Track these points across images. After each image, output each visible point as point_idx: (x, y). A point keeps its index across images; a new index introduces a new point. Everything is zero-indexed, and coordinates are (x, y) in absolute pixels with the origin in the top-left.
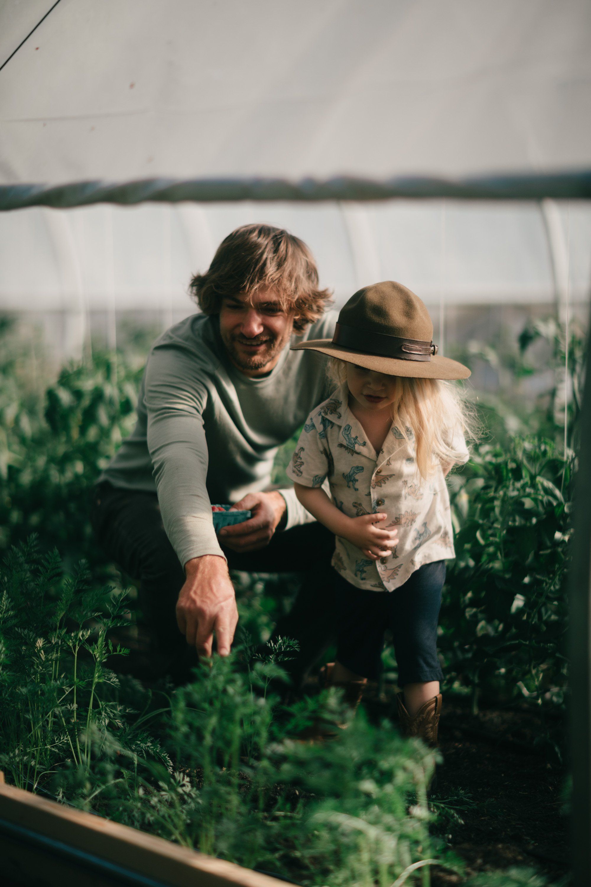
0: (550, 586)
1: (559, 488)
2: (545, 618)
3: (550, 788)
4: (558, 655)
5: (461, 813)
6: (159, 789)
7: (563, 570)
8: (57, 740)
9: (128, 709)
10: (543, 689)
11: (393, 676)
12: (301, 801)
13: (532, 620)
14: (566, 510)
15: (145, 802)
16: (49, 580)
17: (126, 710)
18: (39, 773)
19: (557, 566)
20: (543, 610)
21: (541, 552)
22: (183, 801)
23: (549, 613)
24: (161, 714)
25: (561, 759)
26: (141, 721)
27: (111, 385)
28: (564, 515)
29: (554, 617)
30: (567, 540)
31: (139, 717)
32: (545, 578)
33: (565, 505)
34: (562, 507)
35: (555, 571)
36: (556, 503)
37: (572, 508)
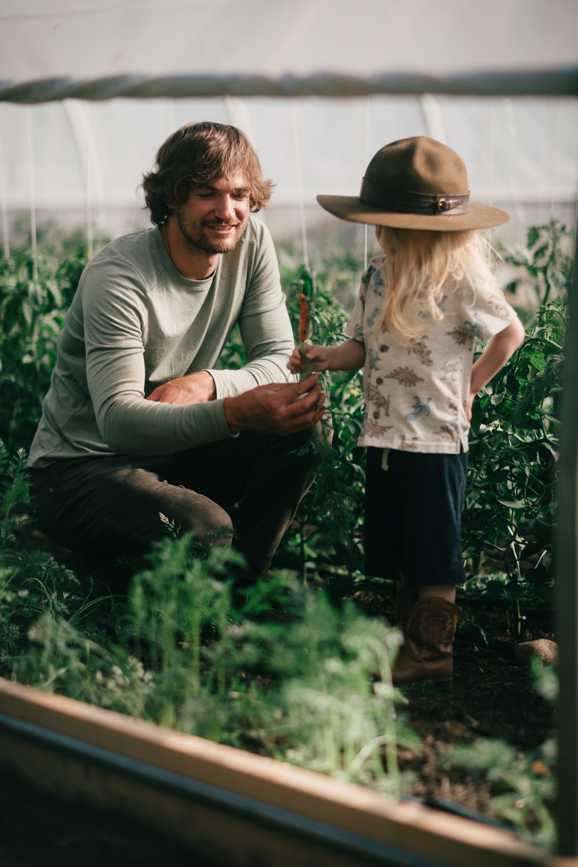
0: (477, 476)
2: (469, 507)
3: (481, 669)
4: (486, 542)
6: (114, 673)
7: (490, 460)
8: (6, 629)
9: (74, 596)
11: (311, 565)
14: (493, 402)
15: (103, 686)
19: (484, 456)
23: (473, 502)
25: (487, 642)
26: (83, 608)
27: (35, 283)
28: (489, 407)
29: (477, 506)
30: (491, 431)
31: (84, 603)
32: (472, 467)
33: (491, 397)
34: (487, 399)
35: (482, 461)
36: (481, 396)
37: (499, 400)
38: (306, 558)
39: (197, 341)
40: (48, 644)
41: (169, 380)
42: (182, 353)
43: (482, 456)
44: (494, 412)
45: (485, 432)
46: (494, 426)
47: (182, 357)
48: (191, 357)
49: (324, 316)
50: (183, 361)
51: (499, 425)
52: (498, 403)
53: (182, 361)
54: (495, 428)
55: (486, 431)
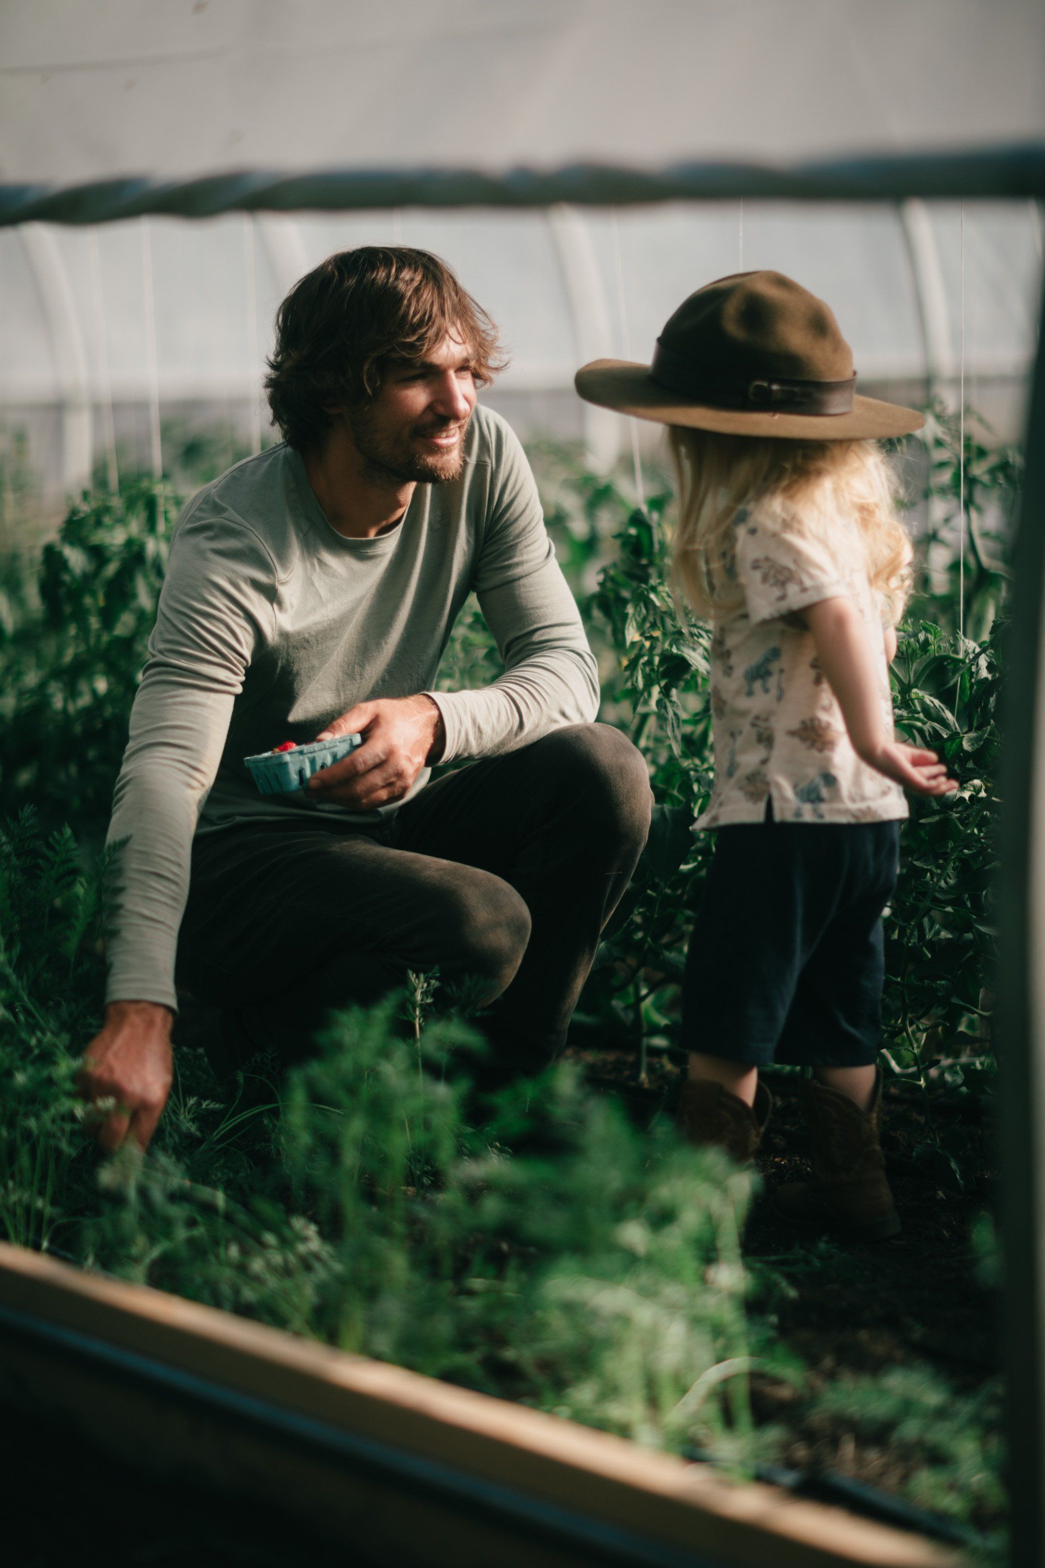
0: (939, 880)
1: (950, 705)
2: (929, 936)
3: (944, 1234)
4: (955, 1000)
5: (793, 1279)
6: (263, 1245)
7: (961, 852)
9: (205, 1101)
10: (926, 1061)
11: (660, 1042)
12: (513, 1263)
13: (909, 941)
14: (966, 746)
15: (241, 1268)
16: (57, 881)
17: (201, 1105)
18: (51, 1221)
19: (951, 844)
20: (926, 920)
21: (922, 821)
22: (308, 1268)
23: (937, 926)
24: (261, 1114)
25: (961, 1182)
26: (225, 1127)
27: (157, 538)
28: (961, 754)
29: (944, 934)
30: (967, 798)
31: (227, 1117)
32: (929, 865)
33: (963, 737)
34: (958, 740)
35: (947, 853)
36: (947, 734)
37: (977, 742)
38: (645, 1030)
39: (381, 644)
40: (132, 1194)
41: (336, 717)
42: (356, 666)
43: (948, 844)
44: (970, 765)
45: (955, 800)
46: (972, 789)
47: (356, 673)
48: (372, 672)
49: (667, 593)
50: (358, 681)
51: (981, 786)
52: (976, 746)
53: (356, 680)
54: (974, 793)
55: (957, 798)
